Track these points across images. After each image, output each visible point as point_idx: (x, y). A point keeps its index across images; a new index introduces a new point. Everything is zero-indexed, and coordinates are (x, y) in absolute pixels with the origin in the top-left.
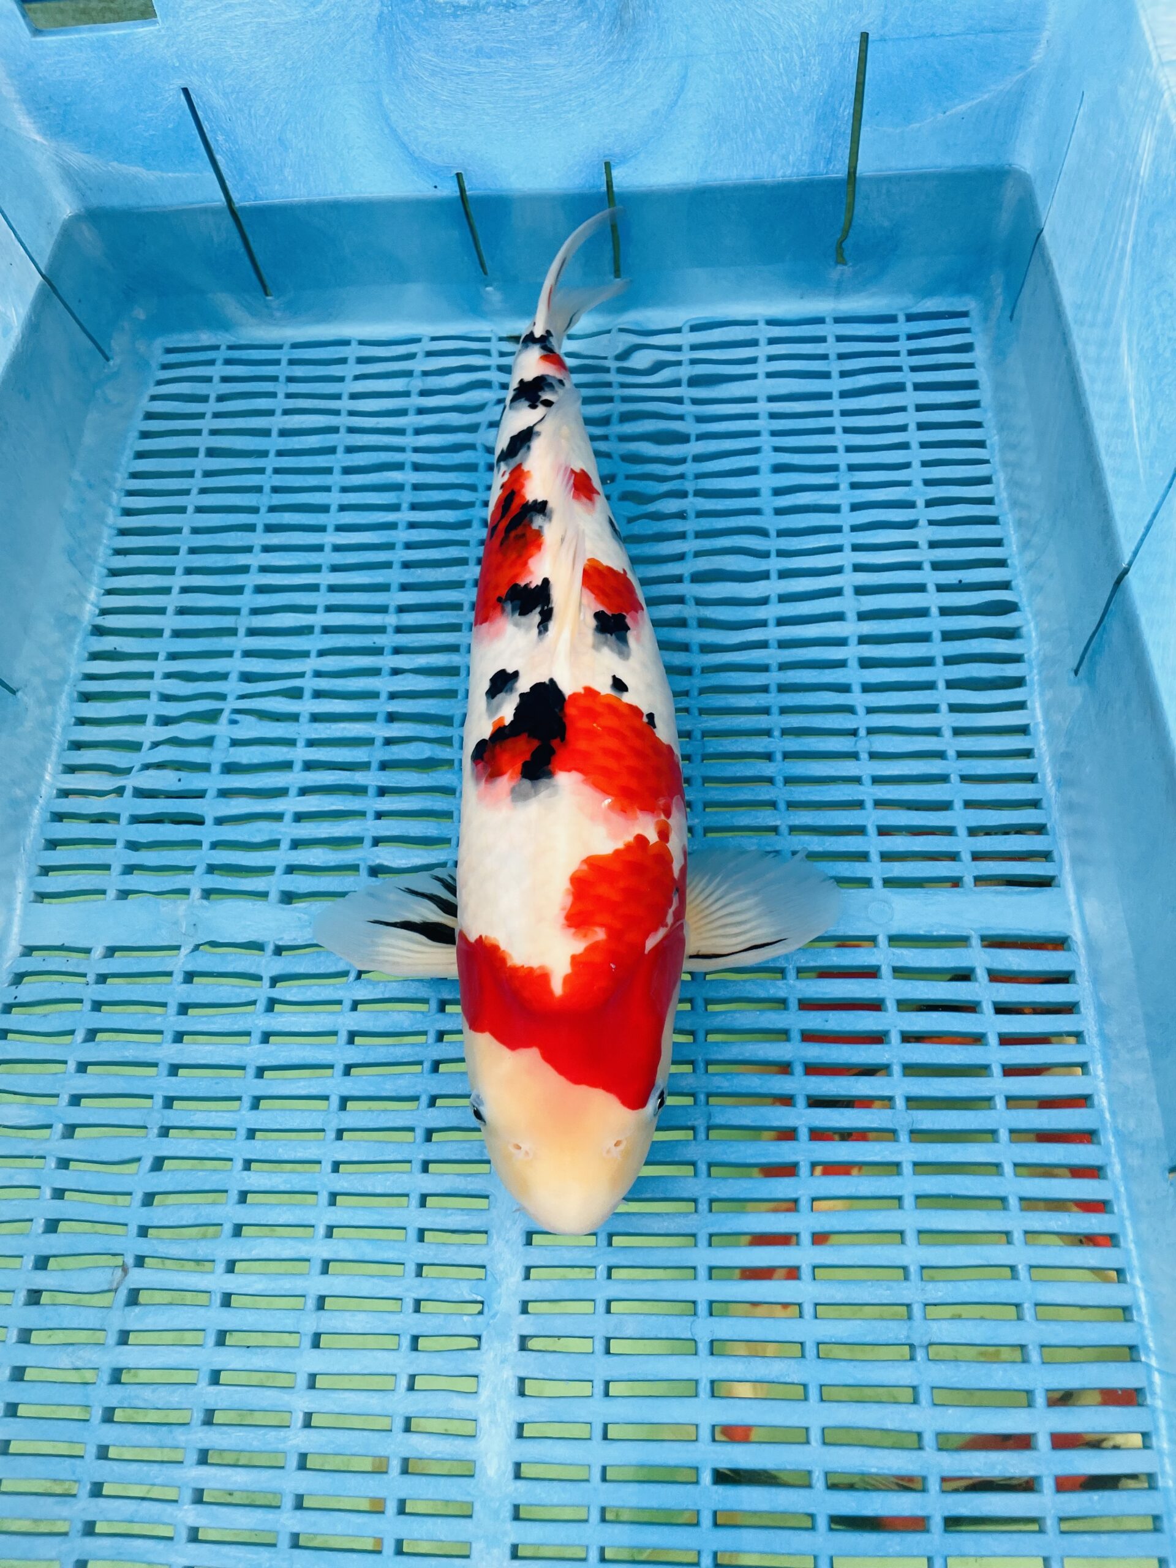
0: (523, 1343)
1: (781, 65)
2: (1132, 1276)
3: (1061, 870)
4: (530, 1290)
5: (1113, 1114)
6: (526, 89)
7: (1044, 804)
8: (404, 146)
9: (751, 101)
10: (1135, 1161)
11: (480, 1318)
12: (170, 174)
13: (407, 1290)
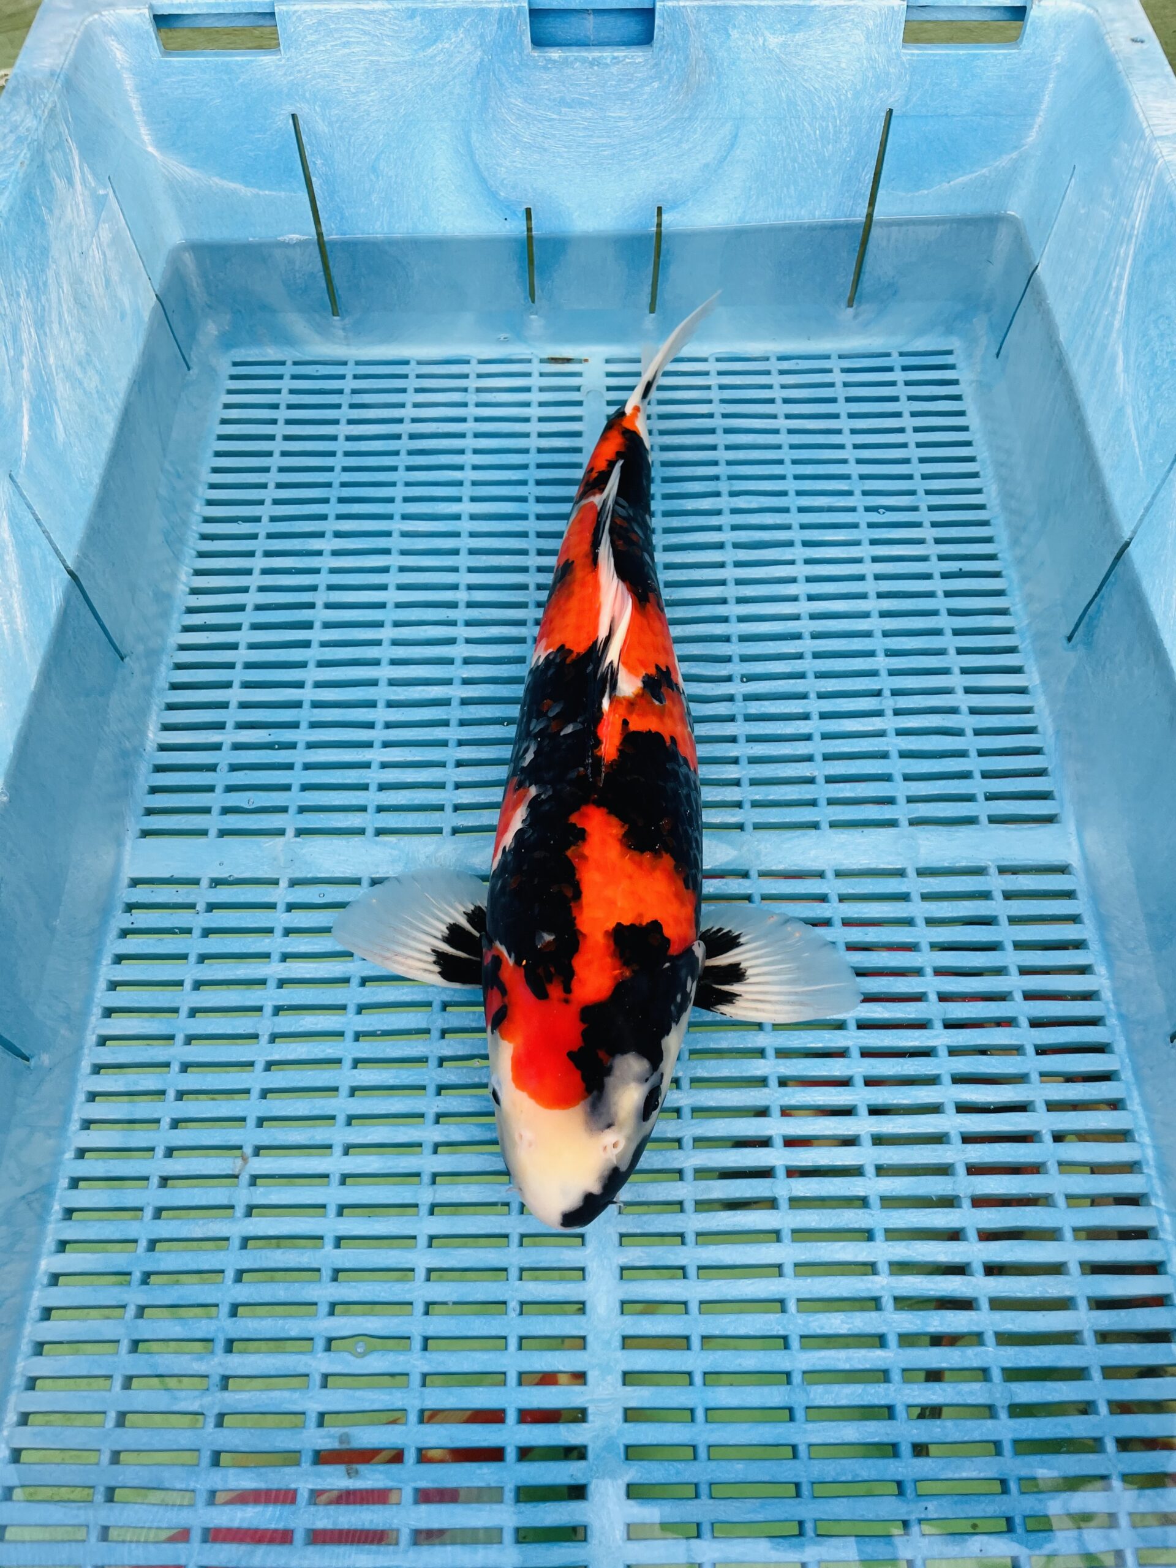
1: (818, 132)
6: (599, 137)
8: (483, 181)
9: (788, 161)
12: (267, 192)
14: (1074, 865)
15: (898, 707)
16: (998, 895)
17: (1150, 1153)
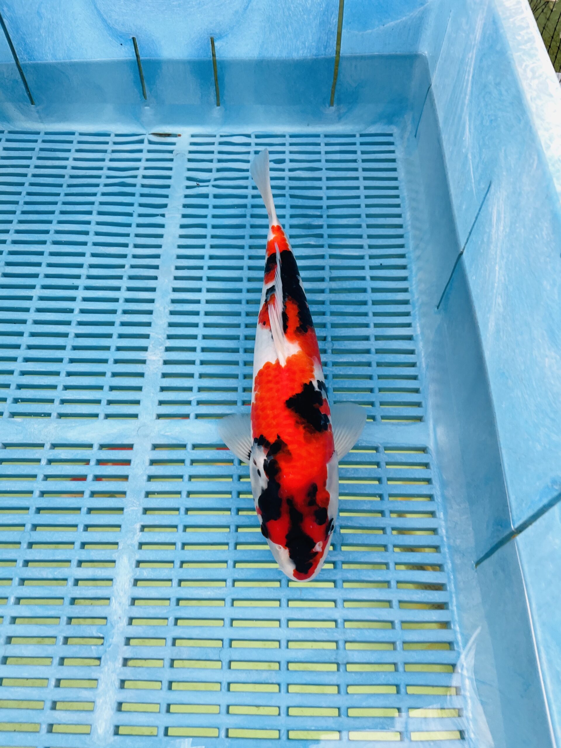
0: (126, 661)
5: (448, 538)
9: (286, 10)
14: (430, 447)
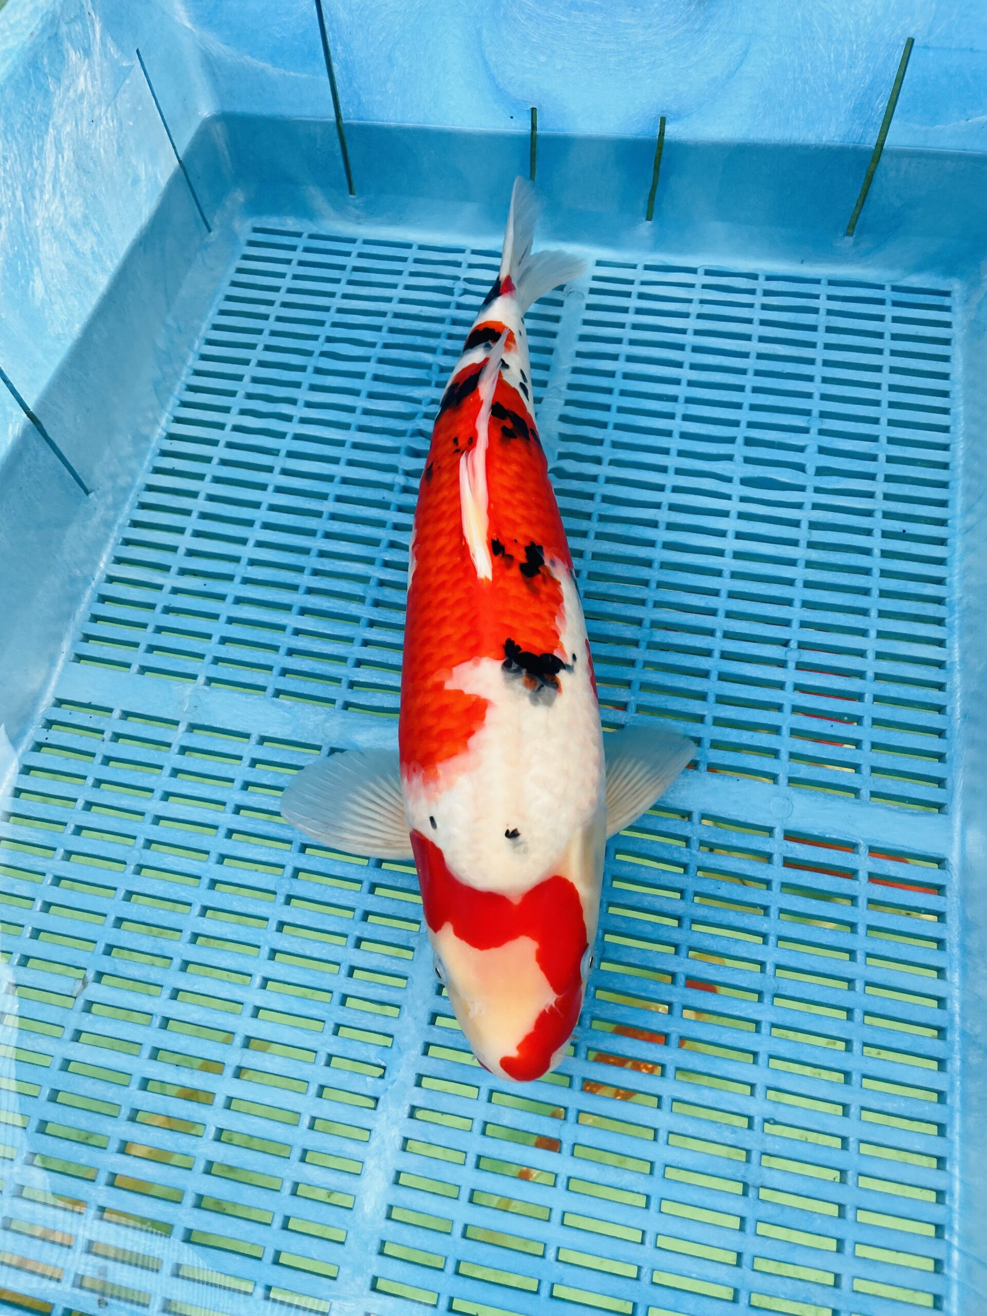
1: (832, 55)
2: (952, 1165)
3: (952, 797)
4: (426, 1065)
6: (607, 42)
7: (948, 734)
8: (492, 78)
9: (799, 82)
10: (974, 1060)
11: (380, 1082)
12: (292, 73)
13: (323, 1044)
15: (801, 660)
16: (863, 876)
17: (957, 1187)
